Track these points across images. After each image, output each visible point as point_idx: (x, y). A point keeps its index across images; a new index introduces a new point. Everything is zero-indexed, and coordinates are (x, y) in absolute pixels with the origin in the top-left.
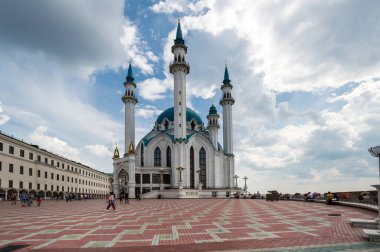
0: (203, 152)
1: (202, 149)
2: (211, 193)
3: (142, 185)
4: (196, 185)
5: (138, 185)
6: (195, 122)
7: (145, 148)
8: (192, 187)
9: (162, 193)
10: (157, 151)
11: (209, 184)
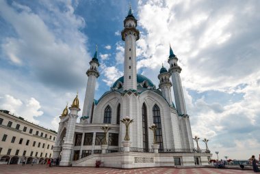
0: (156, 109)
1: (156, 106)
2: (172, 159)
3: (82, 148)
4: (150, 147)
5: (77, 148)
6: (147, 85)
7: (95, 107)
8: (146, 150)
9: (102, 159)
10: (108, 110)
11: (167, 146)
